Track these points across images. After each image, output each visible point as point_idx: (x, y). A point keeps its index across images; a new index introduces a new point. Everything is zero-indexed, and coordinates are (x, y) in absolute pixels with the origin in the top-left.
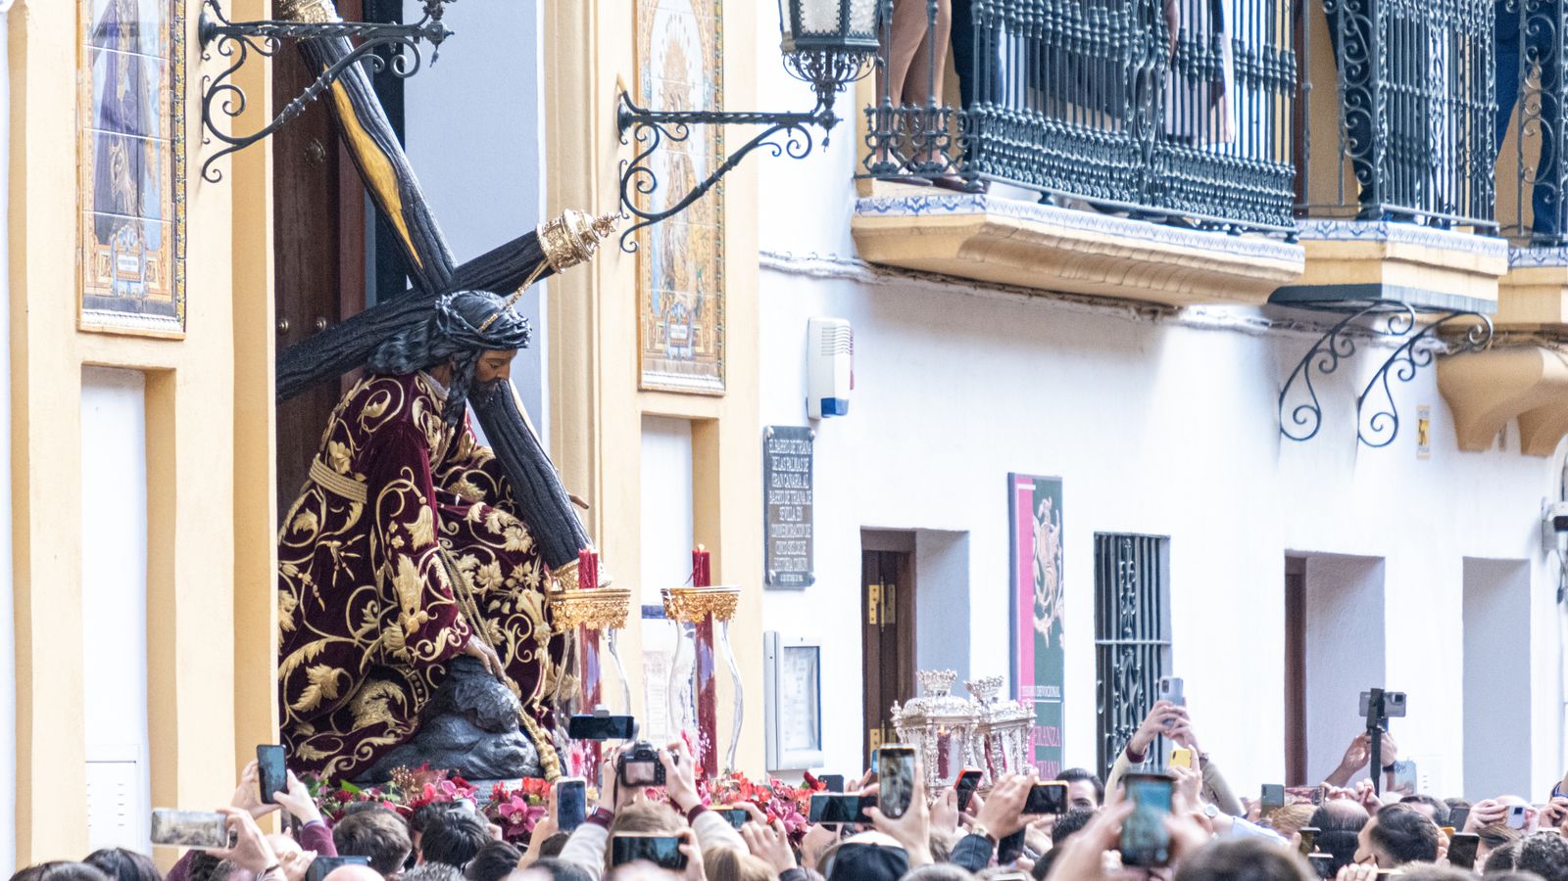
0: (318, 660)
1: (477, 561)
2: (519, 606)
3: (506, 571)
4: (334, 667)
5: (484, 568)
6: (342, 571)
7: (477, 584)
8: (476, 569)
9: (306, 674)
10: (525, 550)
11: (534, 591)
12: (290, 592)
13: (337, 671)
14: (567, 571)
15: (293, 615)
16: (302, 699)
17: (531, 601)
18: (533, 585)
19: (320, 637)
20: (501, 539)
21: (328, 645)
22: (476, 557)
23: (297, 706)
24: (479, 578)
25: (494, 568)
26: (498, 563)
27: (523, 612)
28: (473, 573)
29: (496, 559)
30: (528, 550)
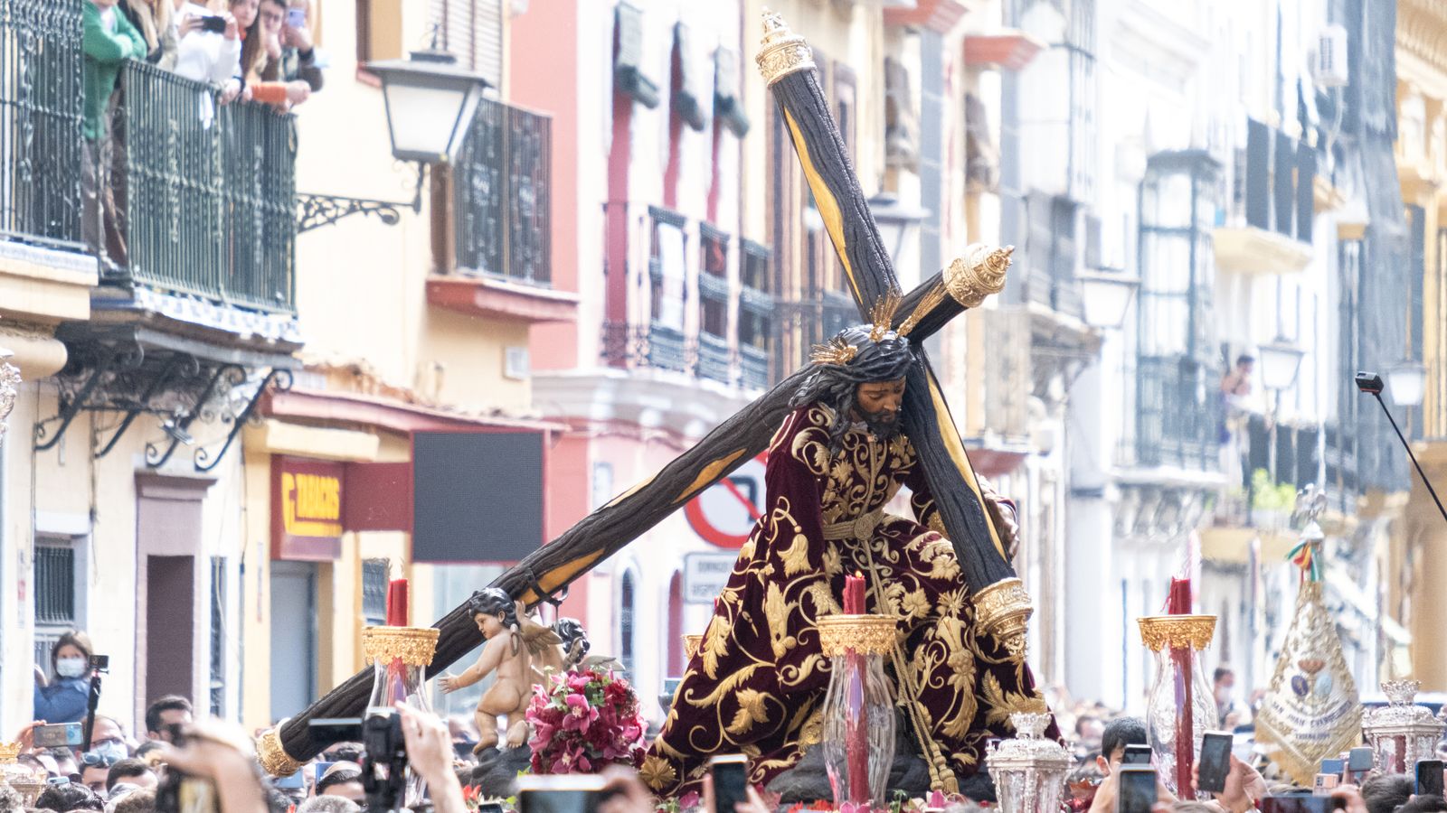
0: (748, 684)
1: (903, 589)
2: (939, 634)
3: (932, 598)
4: (759, 692)
5: (908, 596)
7: (902, 612)
8: (901, 596)
9: (736, 698)
10: (950, 578)
11: (955, 618)
12: (728, 619)
13: (763, 694)
14: (982, 596)
15: (727, 641)
16: (734, 722)
17: (948, 628)
18: (953, 612)
19: (755, 662)
20: (929, 567)
21: (758, 670)
22: (903, 585)
23: (730, 729)
24: (904, 606)
25: (919, 595)
26: (922, 590)
27: (942, 639)
28: (898, 601)
29: (921, 587)
30: (954, 578)
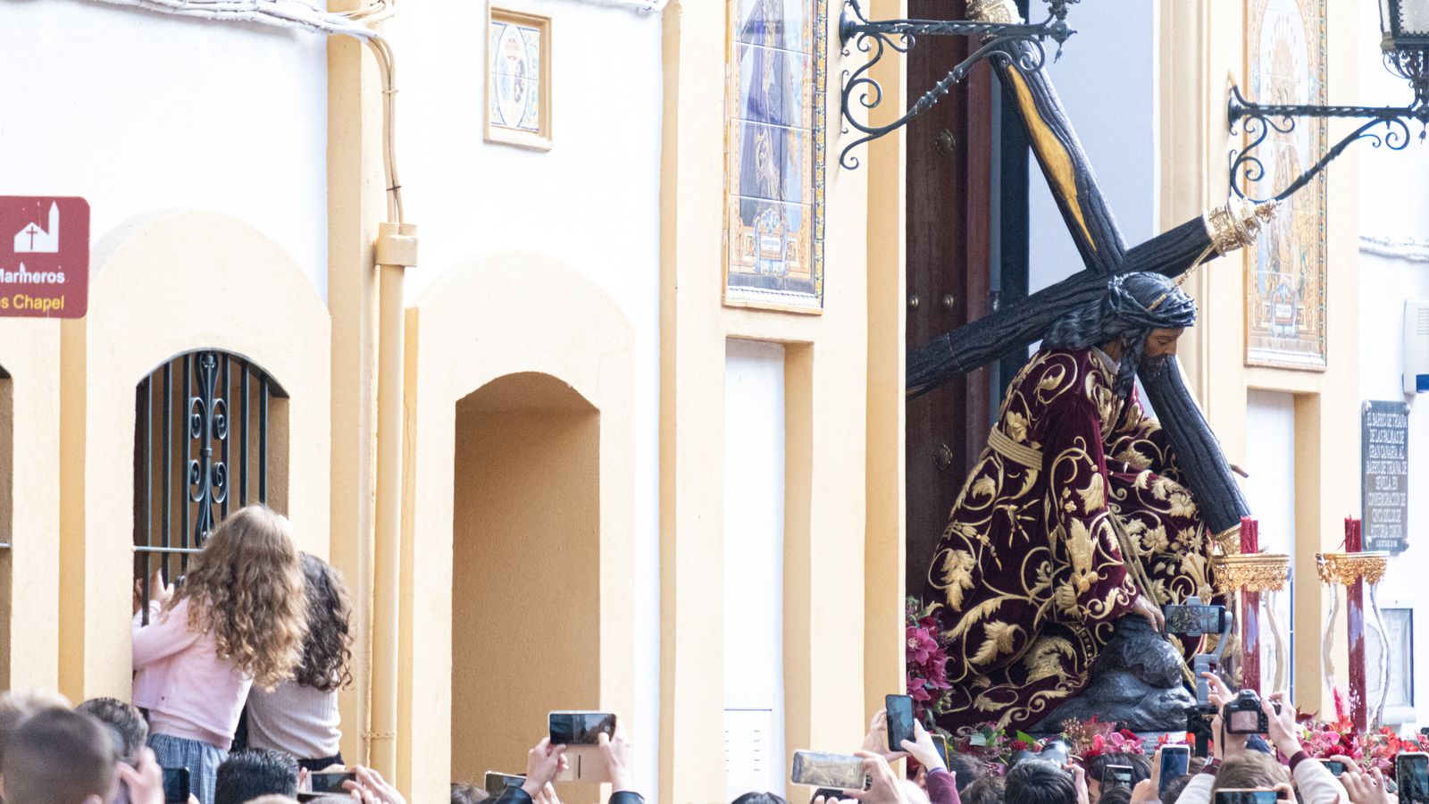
0: (994, 616)
1: (1144, 525)
2: (1183, 569)
3: (1171, 536)
4: (1009, 623)
5: (1150, 532)
6: (1018, 533)
7: (1143, 547)
8: (1142, 533)
9: (984, 630)
10: (1189, 516)
11: (1197, 554)
12: (969, 552)
13: (1012, 628)
14: (1229, 535)
15: (971, 574)
16: (979, 653)
17: (1194, 564)
18: (1196, 548)
19: (996, 595)
20: (1166, 505)
21: (1004, 603)
22: (1142, 521)
23: (975, 660)
24: (1145, 541)
25: (1160, 532)
26: (1163, 527)
27: (1187, 574)
28: (1139, 537)
29: (1162, 524)
30: (1192, 516)
